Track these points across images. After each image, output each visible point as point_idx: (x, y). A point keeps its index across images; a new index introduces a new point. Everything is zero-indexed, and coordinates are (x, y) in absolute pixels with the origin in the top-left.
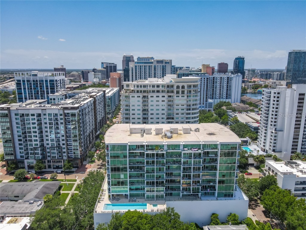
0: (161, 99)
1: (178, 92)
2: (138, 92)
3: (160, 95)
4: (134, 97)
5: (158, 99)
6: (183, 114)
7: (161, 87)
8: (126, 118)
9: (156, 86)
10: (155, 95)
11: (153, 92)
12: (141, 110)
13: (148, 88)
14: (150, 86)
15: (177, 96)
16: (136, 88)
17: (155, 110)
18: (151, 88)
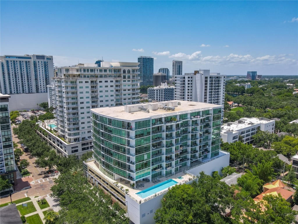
0: (109, 84)
1: (124, 77)
2: (85, 76)
3: (109, 80)
4: (82, 82)
5: (106, 84)
6: (129, 99)
7: (108, 72)
8: (73, 108)
9: (103, 70)
10: (103, 80)
11: (101, 77)
12: (90, 97)
13: (96, 72)
14: (97, 71)
15: (124, 81)
16: (82, 72)
17: (104, 96)
18: (99, 72)
